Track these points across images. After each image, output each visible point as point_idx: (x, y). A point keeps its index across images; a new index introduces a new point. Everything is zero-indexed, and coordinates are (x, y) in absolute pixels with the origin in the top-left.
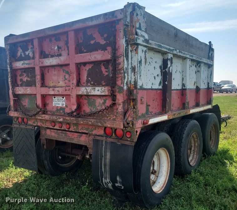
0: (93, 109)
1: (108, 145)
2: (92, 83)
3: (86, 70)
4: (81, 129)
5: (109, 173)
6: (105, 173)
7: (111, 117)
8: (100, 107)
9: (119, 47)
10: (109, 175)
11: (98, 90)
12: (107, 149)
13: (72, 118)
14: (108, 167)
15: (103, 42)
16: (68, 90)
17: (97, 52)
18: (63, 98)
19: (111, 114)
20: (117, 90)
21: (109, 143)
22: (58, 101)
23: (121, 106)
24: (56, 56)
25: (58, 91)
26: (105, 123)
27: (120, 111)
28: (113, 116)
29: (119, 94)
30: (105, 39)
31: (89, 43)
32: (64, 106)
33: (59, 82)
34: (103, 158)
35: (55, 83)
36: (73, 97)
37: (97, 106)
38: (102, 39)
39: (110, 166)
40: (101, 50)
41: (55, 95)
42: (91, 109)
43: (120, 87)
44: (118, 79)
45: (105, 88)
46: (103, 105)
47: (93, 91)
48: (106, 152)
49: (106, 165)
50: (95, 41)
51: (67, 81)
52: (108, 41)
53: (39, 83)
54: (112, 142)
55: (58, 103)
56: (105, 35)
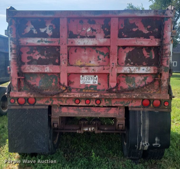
0: (132, 85)
1: (146, 114)
2: (132, 63)
3: (125, 52)
4: (114, 104)
5: (148, 136)
6: (144, 137)
7: (152, 91)
8: (140, 83)
9: (166, 37)
10: (148, 138)
11: (144, 70)
12: (145, 117)
13: (112, 94)
14: (147, 132)
15: (146, 31)
16: (107, 69)
17: (139, 39)
18: (95, 76)
19: (151, 89)
20: (163, 70)
21: (147, 112)
22: (87, 79)
23: (166, 81)
24: (88, 37)
25: (93, 70)
26: (152, 96)
27: (165, 85)
28: (153, 90)
29: (165, 72)
30: (148, 30)
31: (131, 30)
32: (97, 83)
33: (90, 62)
34: (142, 125)
35: (85, 63)
36: (113, 75)
37: (136, 82)
38: (145, 29)
39: (149, 131)
40: (143, 38)
41: (83, 74)
42: (129, 86)
43: (166, 67)
44: (164, 61)
45: (151, 67)
46: (143, 81)
47: (137, 70)
48: (145, 120)
49: (145, 131)
50: (138, 29)
51: (101, 61)
52: (151, 32)
53: (65, 61)
54: (150, 111)
55: (88, 81)
56: (148, 26)
